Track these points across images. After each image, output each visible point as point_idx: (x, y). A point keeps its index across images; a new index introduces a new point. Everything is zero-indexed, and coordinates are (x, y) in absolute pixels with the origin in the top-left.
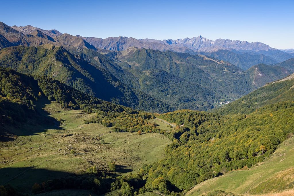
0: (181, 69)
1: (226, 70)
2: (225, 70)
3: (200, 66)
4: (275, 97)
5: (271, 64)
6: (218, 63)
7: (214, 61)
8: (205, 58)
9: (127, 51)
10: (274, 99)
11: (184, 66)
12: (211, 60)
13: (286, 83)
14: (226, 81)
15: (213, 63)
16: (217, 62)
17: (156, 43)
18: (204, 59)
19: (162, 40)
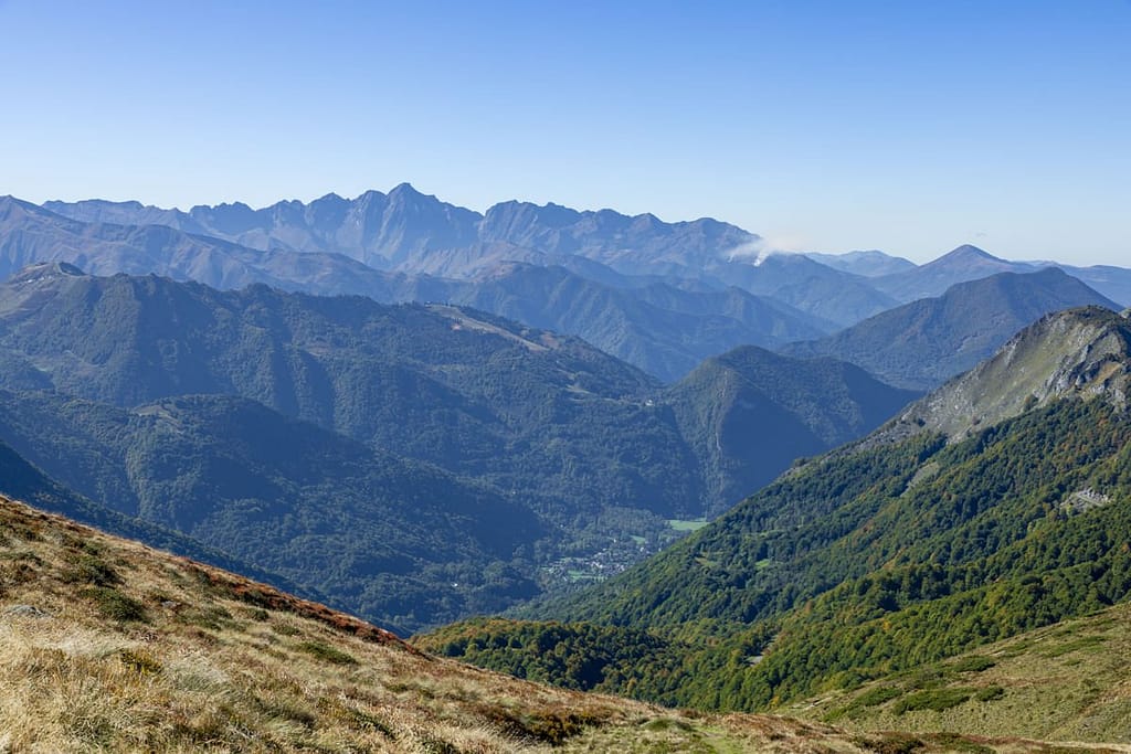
0: (341, 384)
1: (575, 389)
2: (571, 389)
3: (436, 369)
4: (847, 532)
5: (788, 345)
6: (532, 346)
7: (508, 335)
8: (459, 323)
9: (17, 290)
10: (843, 541)
11: (356, 370)
12: (492, 329)
13: (881, 460)
14: (583, 445)
15: (506, 350)
16: (525, 341)
17: (159, 229)
18: (457, 327)
19: (186, 209)
